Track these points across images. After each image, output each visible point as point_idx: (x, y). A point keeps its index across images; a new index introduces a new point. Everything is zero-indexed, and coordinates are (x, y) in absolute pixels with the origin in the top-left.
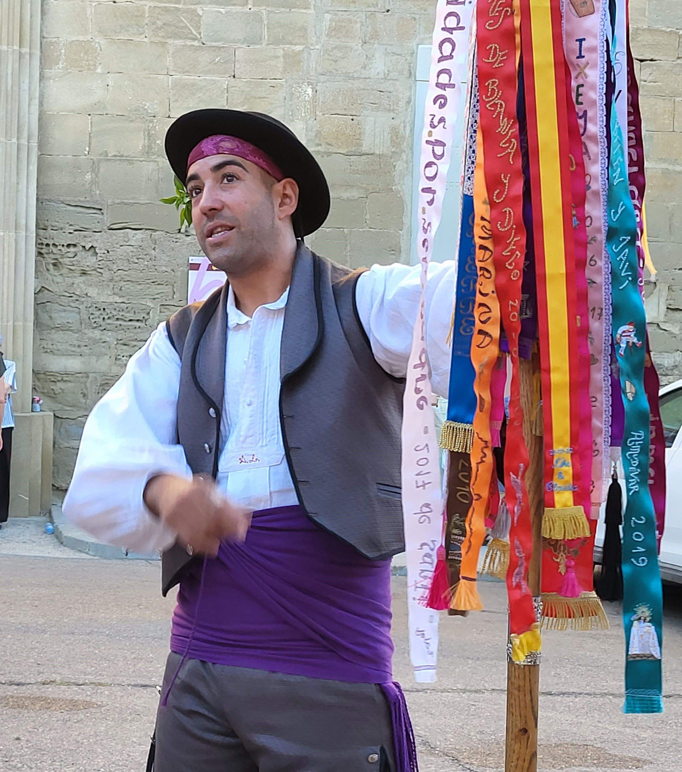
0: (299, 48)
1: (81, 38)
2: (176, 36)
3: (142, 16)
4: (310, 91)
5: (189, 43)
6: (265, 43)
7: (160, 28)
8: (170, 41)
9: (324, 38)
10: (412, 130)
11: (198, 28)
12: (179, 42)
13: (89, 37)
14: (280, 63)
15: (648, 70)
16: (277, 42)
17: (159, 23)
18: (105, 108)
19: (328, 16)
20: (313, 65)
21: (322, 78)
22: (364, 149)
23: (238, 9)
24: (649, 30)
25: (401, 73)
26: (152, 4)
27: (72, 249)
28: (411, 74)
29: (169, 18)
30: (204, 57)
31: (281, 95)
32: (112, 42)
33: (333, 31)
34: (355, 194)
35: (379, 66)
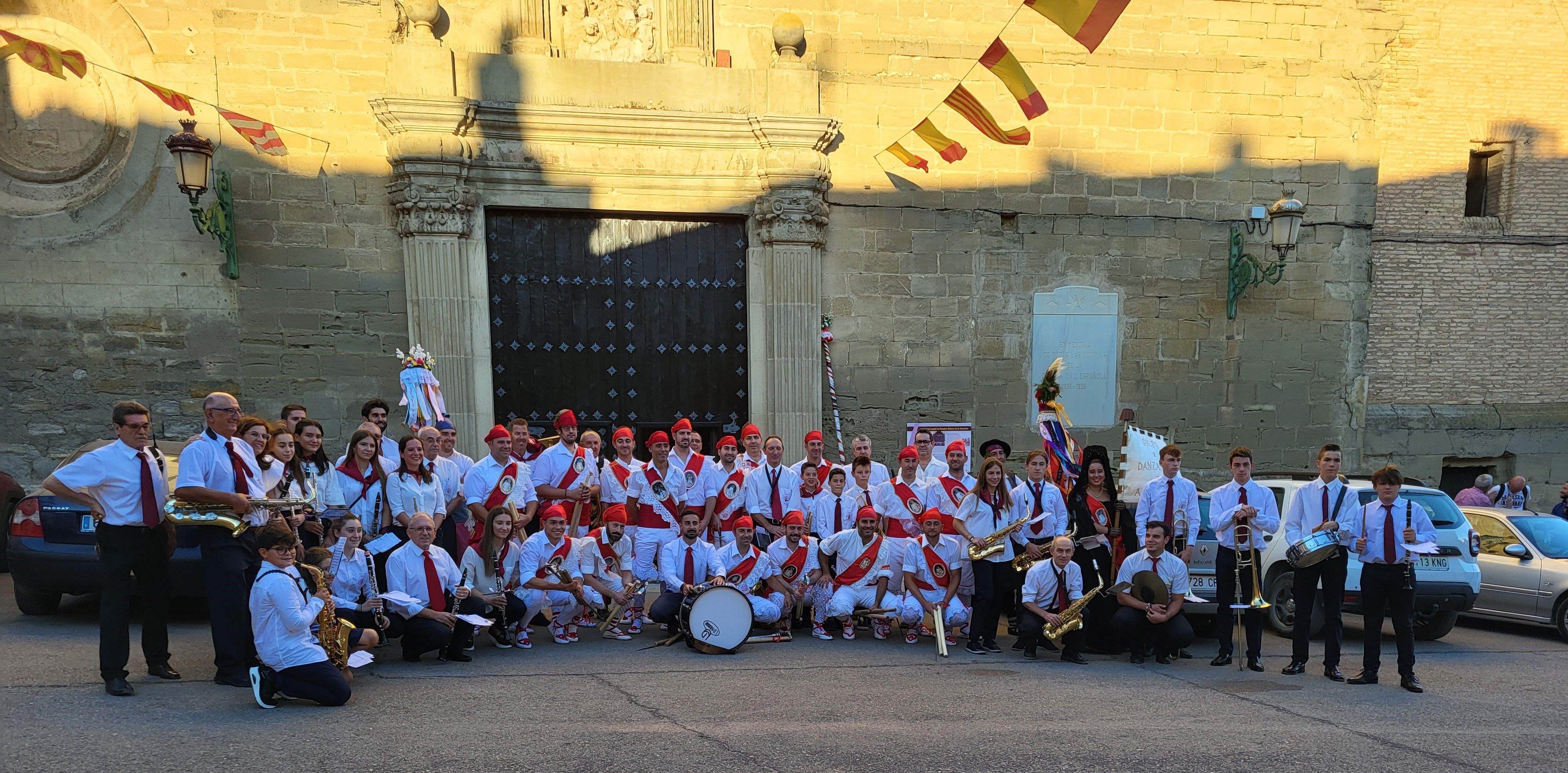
0: (967, 297)
1: (842, 296)
2: (897, 293)
3: (877, 281)
4: (973, 323)
5: (904, 297)
6: (947, 295)
7: (887, 289)
8: (893, 296)
9: (981, 291)
10: (1031, 344)
11: (909, 288)
12: (898, 297)
13: (846, 296)
14: (956, 307)
15: (1164, 303)
16: (954, 295)
17: (887, 285)
18: (857, 337)
19: (983, 278)
20: (975, 307)
21: (981, 315)
22: (1005, 356)
23: (932, 275)
24: (1164, 279)
25: (1025, 310)
26: (882, 274)
28: (1031, 311)
29: (892, 282)
30: (913, 305)
31: (957, 326)
32: (860, 298)
33: (986, 287)
34: (1000, 383)
35: (1012, 306)
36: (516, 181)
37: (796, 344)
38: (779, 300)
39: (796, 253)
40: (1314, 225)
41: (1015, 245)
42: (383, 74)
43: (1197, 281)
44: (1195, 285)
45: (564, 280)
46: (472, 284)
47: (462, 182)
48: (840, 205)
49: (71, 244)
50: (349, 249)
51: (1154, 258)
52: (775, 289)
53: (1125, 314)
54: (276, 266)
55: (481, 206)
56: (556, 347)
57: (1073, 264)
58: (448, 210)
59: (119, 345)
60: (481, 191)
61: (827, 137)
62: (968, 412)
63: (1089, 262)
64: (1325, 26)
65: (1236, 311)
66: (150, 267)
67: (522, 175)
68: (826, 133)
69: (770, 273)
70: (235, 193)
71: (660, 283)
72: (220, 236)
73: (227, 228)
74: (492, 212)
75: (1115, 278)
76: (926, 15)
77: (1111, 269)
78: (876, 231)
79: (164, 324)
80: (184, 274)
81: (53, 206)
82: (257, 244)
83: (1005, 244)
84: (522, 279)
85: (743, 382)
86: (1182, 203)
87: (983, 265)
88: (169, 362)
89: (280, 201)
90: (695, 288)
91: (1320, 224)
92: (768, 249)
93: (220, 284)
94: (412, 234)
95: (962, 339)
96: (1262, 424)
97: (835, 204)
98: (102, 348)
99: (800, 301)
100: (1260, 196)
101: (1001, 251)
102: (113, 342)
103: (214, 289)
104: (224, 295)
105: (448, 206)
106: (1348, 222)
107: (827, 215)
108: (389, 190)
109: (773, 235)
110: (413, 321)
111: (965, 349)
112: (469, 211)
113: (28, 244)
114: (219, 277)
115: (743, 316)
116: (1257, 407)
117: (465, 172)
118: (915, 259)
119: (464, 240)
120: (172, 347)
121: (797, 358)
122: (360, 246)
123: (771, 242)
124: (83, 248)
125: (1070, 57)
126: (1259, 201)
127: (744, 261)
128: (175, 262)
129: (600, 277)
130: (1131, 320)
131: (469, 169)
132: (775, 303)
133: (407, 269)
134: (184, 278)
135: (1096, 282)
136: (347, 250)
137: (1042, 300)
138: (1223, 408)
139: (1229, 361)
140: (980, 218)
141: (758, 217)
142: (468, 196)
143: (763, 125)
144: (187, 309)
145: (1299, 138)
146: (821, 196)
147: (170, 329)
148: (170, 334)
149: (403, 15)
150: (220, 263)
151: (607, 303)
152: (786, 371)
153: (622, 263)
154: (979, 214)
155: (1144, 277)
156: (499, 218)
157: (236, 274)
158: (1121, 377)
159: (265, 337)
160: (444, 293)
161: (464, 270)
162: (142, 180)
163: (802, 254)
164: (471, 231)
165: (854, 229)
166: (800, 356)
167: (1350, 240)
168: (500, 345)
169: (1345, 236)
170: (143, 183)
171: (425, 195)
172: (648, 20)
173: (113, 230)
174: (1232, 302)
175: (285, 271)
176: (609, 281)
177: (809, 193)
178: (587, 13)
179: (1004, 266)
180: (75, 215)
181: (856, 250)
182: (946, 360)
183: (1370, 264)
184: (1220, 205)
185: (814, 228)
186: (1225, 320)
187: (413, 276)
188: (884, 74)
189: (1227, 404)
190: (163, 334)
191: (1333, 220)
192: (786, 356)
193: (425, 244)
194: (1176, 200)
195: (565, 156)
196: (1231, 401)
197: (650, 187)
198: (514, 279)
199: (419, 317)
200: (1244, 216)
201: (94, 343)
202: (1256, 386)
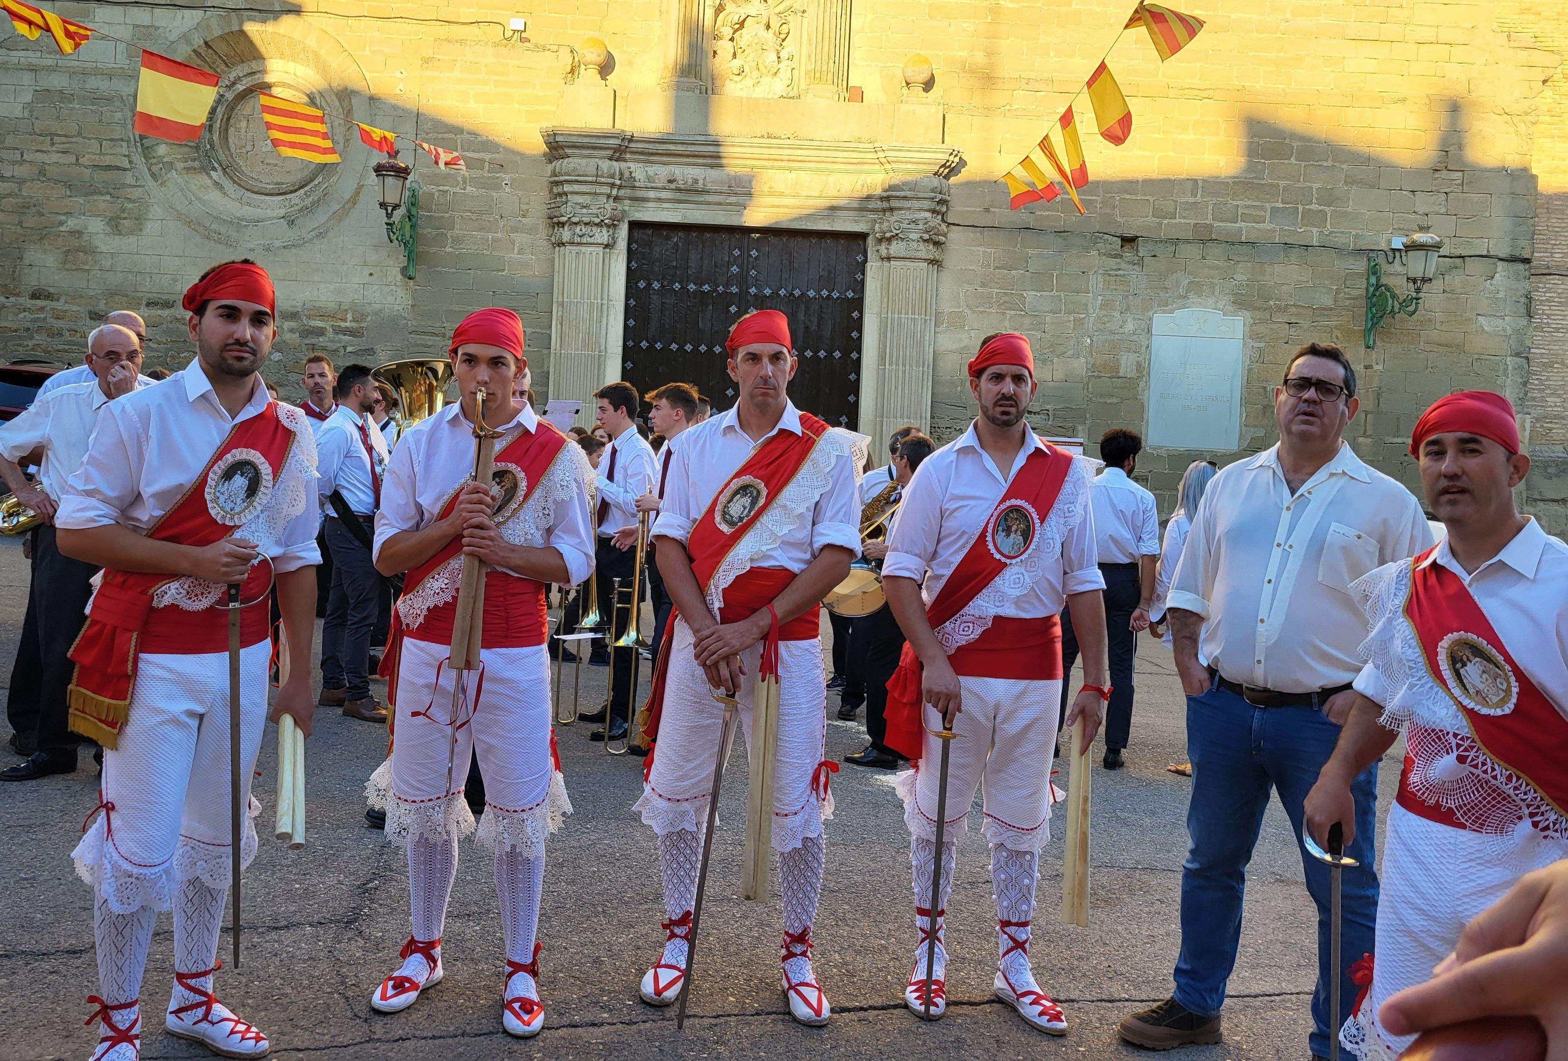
0: (1083, 316)
1: (956, 310)
2: (1011, 309)
3: (992, 297)
4: (1089, 341)
5: (1019, 313)
6: (1063, 313)
7: (1001, 305)
8: (1008, 312)
9: (1097, 310)
10: (1149, 364)
11: (1024, 304)
12: (1013, 312)
13: (961, 310)
14: (1071, 324)
15: (1294, 329)
16: (1070, 313)
17: (1001, 301)
19: (1100, 298)
20: (1091, 325)
21: (1096, 333)
22: (1121, 374)
23: (1048, 293)
24: (1294, 305)
25: (1143, 330)
26: (997, 290)
27: (948, 430)
28: (1149, 331)
29: (1007, 298)
30: (1027, 321)
31: (1072, 343)
32: (974, 312)
33: (1105, 305)
34: (1115, 400)
35: (1130, 326)
36: (659, 200)
37: (908, 354)
38: (893, 312)
39: (912, 269)
40: (1463, 257)
41: (1135, 267)
42: (554, 108)
43: (1331, 309)
44: (1326, 313)
45: (694, 287)
46: (611, 290)
47: (611, 200)
48: (958, 225)
49: (284, 247)
50: (509, 255)
51: (1283, 284)
52: (890, 301)
53: (1250, 338)
54: (446, 269)
55: (626, 221)
56: (681, 348)
57: (1196, 287)
58: (596, 225)
59: (312, 333)
60: (626, 208)
61: (948, 164)
62: (1080, 428)
63: (1213, 286)
64: (1473, 64)
65: (1374, 340)
66: (345, 267)
67: (664, 195)
68: (948, 161)
69: (886, 289)
70: (421, 208)
71: (782, 292)
72: (404, 243)
73: (411, 237)
74: (634, 225)
75: (1240, 302)
76: (1052, 54)
77: (1236, 294)
78: (993, 250)
79: (349, 317)
80: (371, 274)
81: (275, 215)
82: (433, 250)
83: (1123, 265)
84: (656, 285)
85: (855, 388)
86: (1315, 232)
87: (1101, 286)
88: (349, 349)
89: (457, 214)
90: (814, 298)
91: (1470, 256)
92: (886, 264)
93: (399, 284)
94: (563, 244)
95: (1077, 356)
96: (1406, 458)
97: (954, 224)
98: (298, 334)
99: (913, 313)
100: (1401, 226)
101: (1118, 273)
102: (307, 330)
103: (393, 287)
104: (401, 292)
105: (597, 220)
106: (1501, 255)
107: (945, 235)
108: (549, 206)
109: (892, 252)
110: (557, 319)
111: (1080, 366)
112: (615, 225)
113: (252, 246)
114: (399, 277)
115: (858, 325)
116: (1399, 440)
117: (615, 192)
118: (1032, 278)
119: (608, 250)
120: (354, 336)
121: (907, 367)
122: (519, 253)
123: (889, 259)
124: (294, 250)
125: (1198, 92)
126: (1400, 232)
127: (863, 275)
128: (365, 264)
129: (727, 285)
130: (1257, 345)
131: (618, 189)
132: (890, 315)
133: (556, 275)
134: (371, 277)
135: (1219, 306)
136: (507, 257)
137: (1161, 321)
138: (1360, 439)
139: (1367, 392)
140: (1099, 240)
141: (877, 235)
142: (615, 212)
143: (888, 154)
144: (370, 304)
145: (1445, 172)
146: (940, 217)
147: (354, 320)
148: (354, 325)
149: (576, 59)
150: (402, 265)
151: (731, 309)
152: (897, 378)
153: (748, 272)
154: (1097, 237)
155: (1272, 303)
156: (641, 231)
157: (413, 275)
158: (1246, 402)
159: (430, 329)
160: (586, 296)
161: (605, 275)
162: (347, 196)
163: (918, 270)
164: (615, 242)
165: (973, 248)
166: (911, 366)
167: (1504, 274)
168: (631, 343)
169: (1499, 269)
170: (348, 197)
171: (578, 211)
172: (789, 61)
173: (320, 236)
174: (1370, 330)
175: (453, 273)
176: (734, 289)
177: (928, 215)
178: (735, 56)
179: (1122, 287)
180: (291, 223)
181: (972, 268)
182: (1059, 375)
183: (1530, 299)
184: (1357, 234)
185: (931, 247)
186: (1362, 349)
187: (561, 280)
188: (1008, 107)
189: (1365, 435)
190: (348, 324)
191: (1485, 253)
192: (897, 364)
193: (574, 253)
194: (1308, 228)
195: (704, 179)
196: (1369, 433)
197: (778, 207)
198: (649, 285)
199: (562, 317)
200: (1383, 246)
201: (292, 331)
202: (1398, 419)
